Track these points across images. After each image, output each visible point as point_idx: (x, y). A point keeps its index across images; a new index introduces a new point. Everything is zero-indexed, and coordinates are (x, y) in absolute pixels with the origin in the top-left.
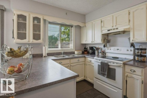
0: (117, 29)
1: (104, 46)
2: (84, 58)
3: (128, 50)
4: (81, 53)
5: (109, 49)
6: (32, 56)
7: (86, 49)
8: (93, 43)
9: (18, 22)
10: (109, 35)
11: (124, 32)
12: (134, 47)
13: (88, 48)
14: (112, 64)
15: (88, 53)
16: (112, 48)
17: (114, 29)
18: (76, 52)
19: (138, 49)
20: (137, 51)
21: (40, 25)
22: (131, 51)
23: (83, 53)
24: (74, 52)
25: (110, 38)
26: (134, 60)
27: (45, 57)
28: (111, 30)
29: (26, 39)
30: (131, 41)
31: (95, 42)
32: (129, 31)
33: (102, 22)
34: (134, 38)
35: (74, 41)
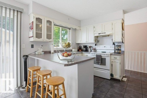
0: (105, 33)
1: (96, 45)
2: (81, 54)
3: (111, 47)
4: (77, 51)
5: (99, 47)
6: (43, 52)
7: (80, 47)
8: (87, 42)
9: (36, 24)
10: (98, 37)
11: (108, 35)
12: (115, 45)
13: (83, 47)
14: (103, 55)
15: (82, 51)
16: (101, 46)
17: (103, 33)
18: (73, 50)
19: (117, 46)
20: (116, 47)
21: (51, 27)
22: (113, 47)
23: (78, 51)
24: (72, 50)
25: (99, 39)
26: (115, 52)
27: (53, 53)
28: (101, 33)
29: (42, 38)
30: (113, 41)
31: (89, 42)
32: (112, 35)
33: (94, 27)
34: (115, 39)
35: (71, 40)
